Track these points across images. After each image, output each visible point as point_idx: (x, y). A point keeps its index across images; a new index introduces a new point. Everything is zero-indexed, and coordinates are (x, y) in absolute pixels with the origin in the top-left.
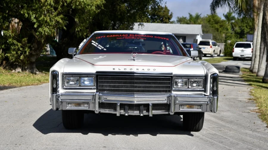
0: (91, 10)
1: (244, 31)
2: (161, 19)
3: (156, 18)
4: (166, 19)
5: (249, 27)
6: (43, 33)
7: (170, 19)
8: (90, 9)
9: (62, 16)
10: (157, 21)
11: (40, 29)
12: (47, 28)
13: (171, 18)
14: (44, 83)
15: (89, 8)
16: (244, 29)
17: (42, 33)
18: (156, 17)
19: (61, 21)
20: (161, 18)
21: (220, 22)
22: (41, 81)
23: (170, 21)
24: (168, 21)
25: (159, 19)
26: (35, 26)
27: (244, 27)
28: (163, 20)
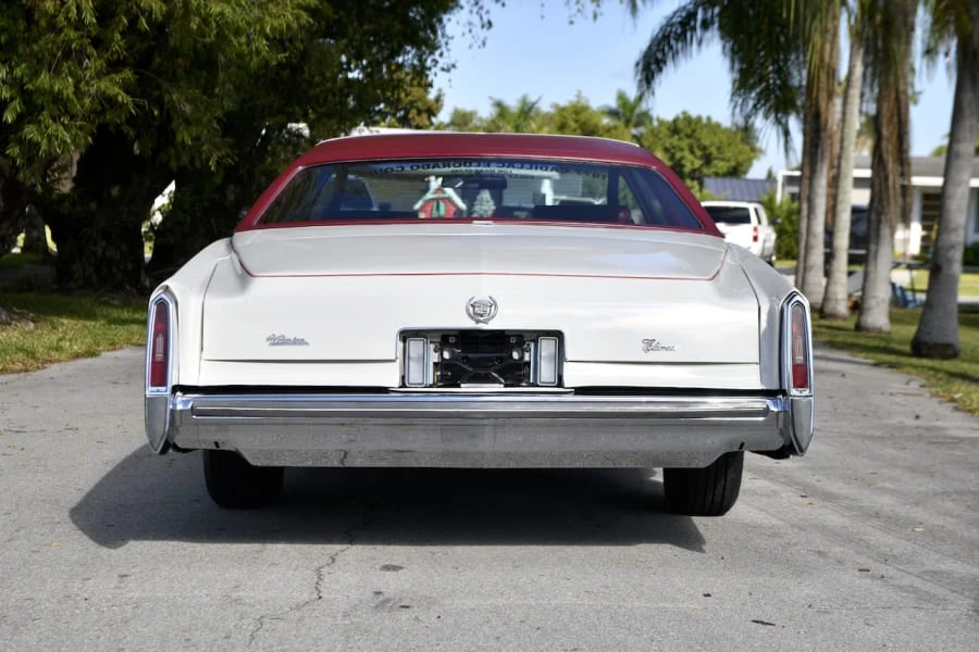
0: (251, 52)
1: (683, 166)
2: (398, 115)
3: (380, 110)
4: (419, 112)
5: (699, 153)
6: (44, 146)
7: (435, 115)
8: (244, 47)
9: (128, 74)
10: (384, 120)
11: (31, 132)
12: (63, 124)
13: (439, 109)
14: (51, 362)
15: (240, 45)
16: (682, 158)
17: (38, 145)
18: (382, 106)
19: (123, 97)
20: (400, 110)
21: (600, 133)
22: (38, 355)
23: (434, 120)
24: (427, 123)
25: (394, 115)
26: (9, 117)
27: (682, 150)
28: (410, 116)
